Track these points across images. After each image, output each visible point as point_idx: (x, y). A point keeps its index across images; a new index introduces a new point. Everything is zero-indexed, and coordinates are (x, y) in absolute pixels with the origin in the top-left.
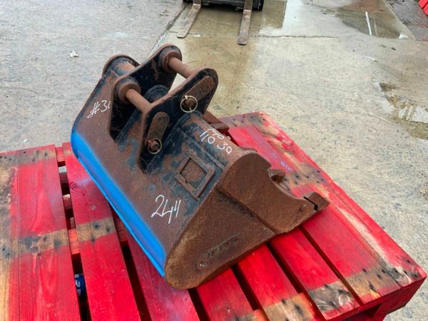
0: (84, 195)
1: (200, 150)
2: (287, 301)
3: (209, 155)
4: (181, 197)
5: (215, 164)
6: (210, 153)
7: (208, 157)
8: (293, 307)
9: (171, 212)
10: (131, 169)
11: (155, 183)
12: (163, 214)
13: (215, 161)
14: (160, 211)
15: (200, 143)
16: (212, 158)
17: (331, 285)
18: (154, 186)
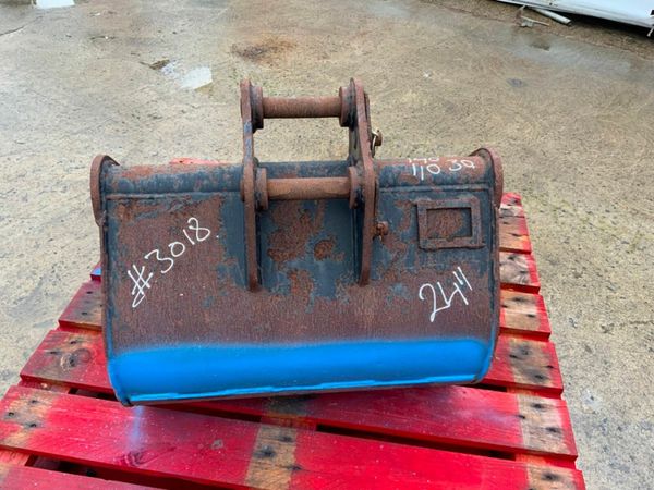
0: (172, 449)
1: (431, 191)
2: (505, 303)
3: (450, 187)
4: (455, 264)
5: (468, 190)
6: (448, 184)
7: (452, 190)
8: (514, 303)
9: (458, 289)
10: (334, 300)
11: (397, 281)
12: (449, 303)
13: (466, 187)
14: (441, 303)
15: (422, 184)
16: (458, 188)
17: (501, 261)
18: (399, 287)
